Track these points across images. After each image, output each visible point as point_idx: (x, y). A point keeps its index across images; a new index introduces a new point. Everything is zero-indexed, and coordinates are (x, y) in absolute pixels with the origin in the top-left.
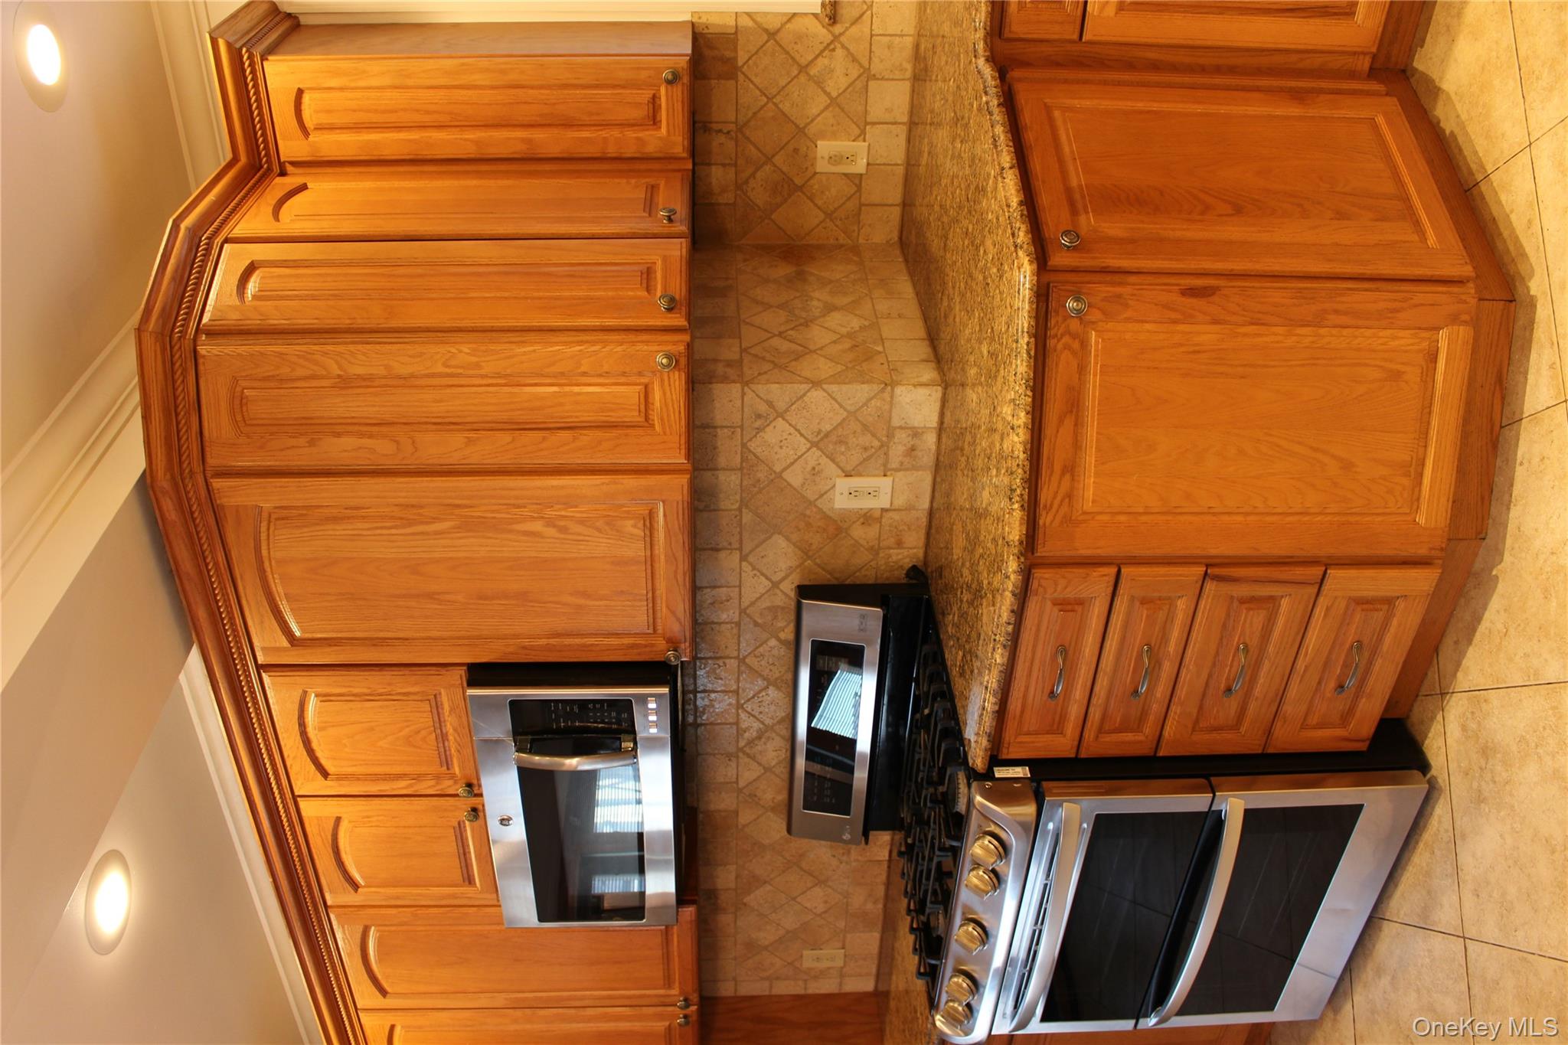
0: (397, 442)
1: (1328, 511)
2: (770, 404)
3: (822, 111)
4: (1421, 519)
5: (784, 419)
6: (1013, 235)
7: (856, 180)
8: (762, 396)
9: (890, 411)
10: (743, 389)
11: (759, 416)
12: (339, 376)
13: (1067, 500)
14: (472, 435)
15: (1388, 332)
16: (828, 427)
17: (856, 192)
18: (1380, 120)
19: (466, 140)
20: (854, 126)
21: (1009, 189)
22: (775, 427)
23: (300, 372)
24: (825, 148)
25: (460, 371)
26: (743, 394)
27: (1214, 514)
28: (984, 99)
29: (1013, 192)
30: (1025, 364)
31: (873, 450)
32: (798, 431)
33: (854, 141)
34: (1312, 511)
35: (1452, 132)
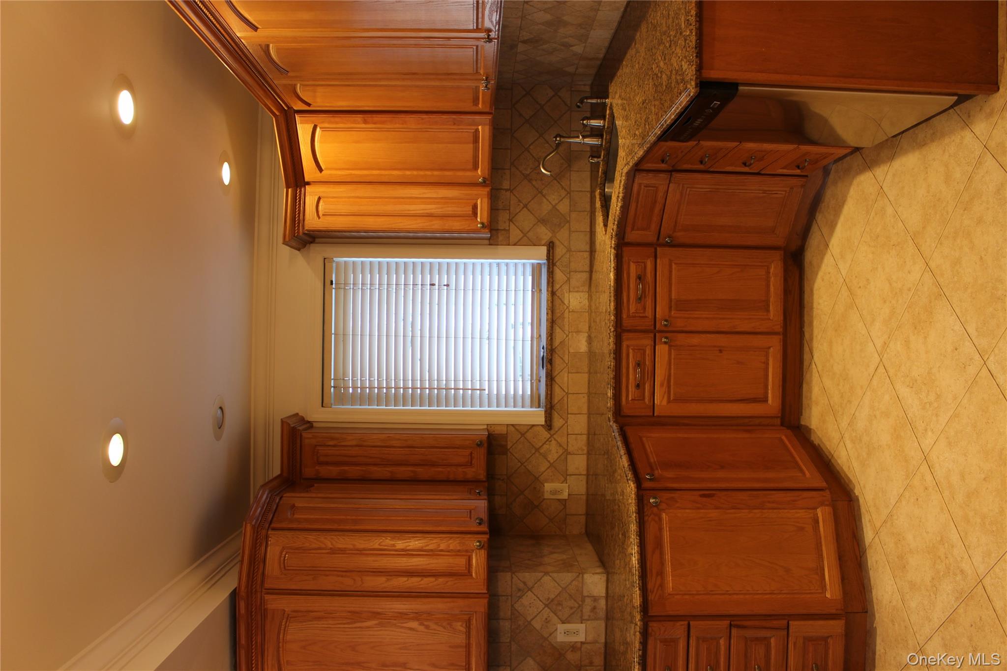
0: (354, 580)
1: (783, 592)
2: (525, 583)
3: (547, 470)
4: (828, 595)
5: (531, 591)
6: (626, 476)
7: (563, 502)
8: (521, 579)
9: (582, 587)
10: (512, 576)
11: (519, 590)
12: (331, 548)
13: (660, 588)
14: (388, 577)
15: (794, 511)
16: (552, 596)
17: (563, 509)
18: (784, 438)
19: (386, 471)
20: (561, 476)
21: (624, 462)
22: (527, 596)
23: (314, 546)
24: (548, 486)
25: (386, 548)
26: (512, 578)
27: (730, 594)
28: (613, 434)
29: (626, 462)
30: (635, 525)
31: (575, 609)
32: (538, 598)
33: (562, 483)
34: (775, 592)
35: (818, 444)
